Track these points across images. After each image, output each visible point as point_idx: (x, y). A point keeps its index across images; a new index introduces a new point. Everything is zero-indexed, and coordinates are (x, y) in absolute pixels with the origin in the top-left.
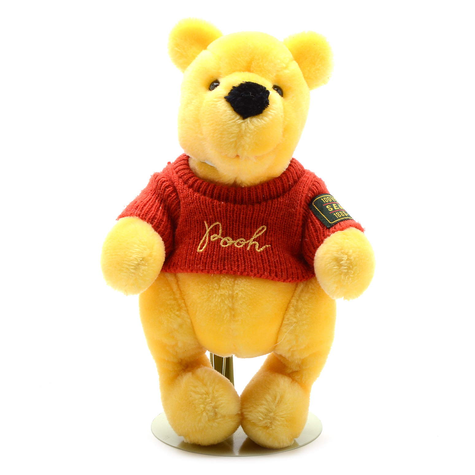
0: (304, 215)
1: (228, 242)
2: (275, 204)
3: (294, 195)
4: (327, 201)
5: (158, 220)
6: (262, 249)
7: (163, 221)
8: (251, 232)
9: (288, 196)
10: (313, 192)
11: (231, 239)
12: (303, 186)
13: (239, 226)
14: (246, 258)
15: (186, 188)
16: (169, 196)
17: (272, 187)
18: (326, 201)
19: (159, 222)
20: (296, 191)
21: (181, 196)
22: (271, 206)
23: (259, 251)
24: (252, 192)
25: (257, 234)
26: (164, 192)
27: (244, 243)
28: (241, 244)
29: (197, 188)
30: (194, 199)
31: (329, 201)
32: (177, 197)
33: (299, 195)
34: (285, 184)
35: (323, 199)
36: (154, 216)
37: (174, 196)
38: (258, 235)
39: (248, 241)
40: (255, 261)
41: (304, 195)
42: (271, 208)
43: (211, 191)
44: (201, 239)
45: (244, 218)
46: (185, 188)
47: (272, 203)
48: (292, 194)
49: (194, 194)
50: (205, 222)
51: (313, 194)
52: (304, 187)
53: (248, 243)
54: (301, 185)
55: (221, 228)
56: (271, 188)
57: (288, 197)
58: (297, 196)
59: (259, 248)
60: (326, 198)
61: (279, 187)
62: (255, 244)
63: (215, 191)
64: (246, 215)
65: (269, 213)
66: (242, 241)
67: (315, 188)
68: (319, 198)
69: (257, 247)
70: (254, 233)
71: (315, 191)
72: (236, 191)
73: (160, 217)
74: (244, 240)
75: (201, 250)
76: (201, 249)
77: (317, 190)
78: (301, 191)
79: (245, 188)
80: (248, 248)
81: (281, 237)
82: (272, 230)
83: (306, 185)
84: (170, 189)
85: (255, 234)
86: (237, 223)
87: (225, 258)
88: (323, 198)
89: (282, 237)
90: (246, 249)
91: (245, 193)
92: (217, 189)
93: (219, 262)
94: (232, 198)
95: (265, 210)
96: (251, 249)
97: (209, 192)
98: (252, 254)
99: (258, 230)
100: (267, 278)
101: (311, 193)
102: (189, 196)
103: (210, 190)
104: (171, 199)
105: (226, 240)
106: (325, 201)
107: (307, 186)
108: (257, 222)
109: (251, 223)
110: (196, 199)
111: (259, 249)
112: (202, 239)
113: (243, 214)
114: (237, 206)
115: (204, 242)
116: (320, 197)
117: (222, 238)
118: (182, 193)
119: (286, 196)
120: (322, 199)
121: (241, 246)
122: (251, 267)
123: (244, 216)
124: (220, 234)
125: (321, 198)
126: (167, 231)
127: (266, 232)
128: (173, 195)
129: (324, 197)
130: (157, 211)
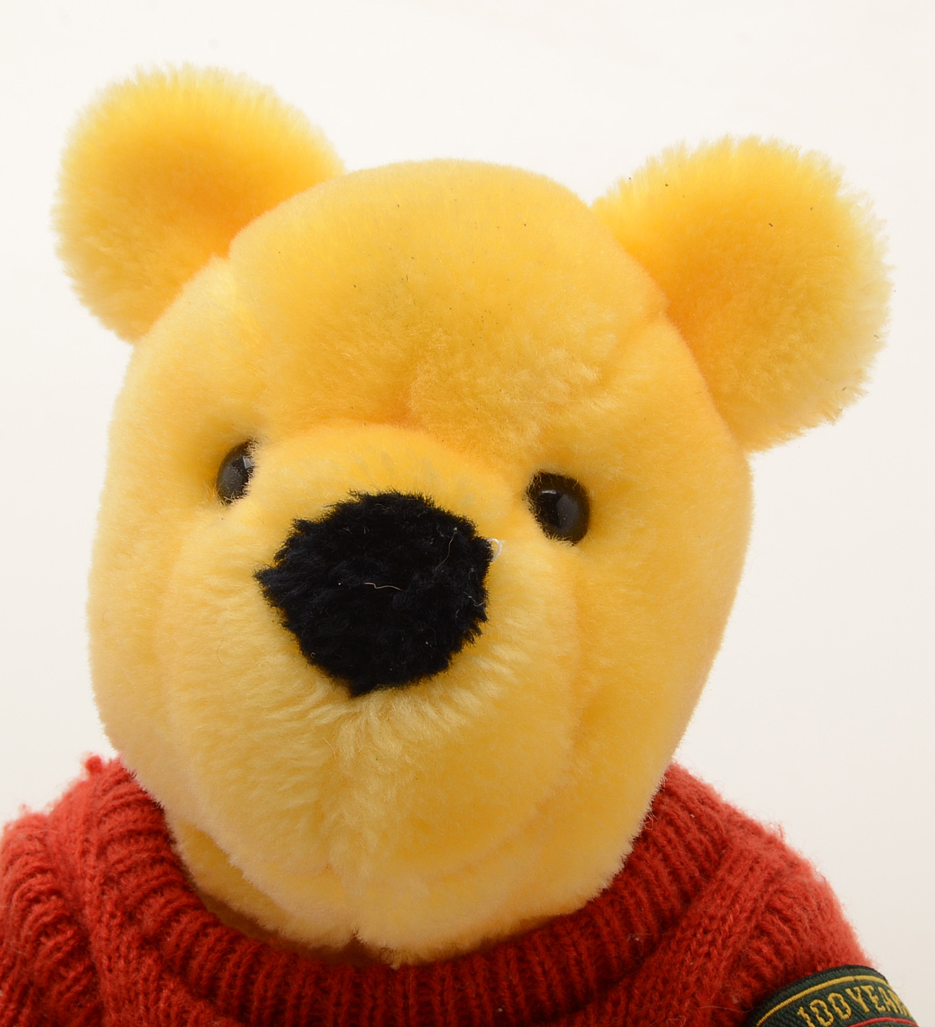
3: (656, 997)
4: (826, 1019)
9: (627, 1009)
10: (759, 976)
12: (705, 949)
15: (129, 948)
16: (53, 976)
17: (541, 964)
20: (665, 982)
21: (106, 986)
24: (441, 994)
26: (34, 954)
29: (180, 953)
30: (157, 1017)
31: (836, 1015)
32: (91, 989)
33: (681, 1002)
34: (611, 947)
35: (808, 1011)
37: (76, 980)
41: (707, 1006)
43: (239, 982)
46: (123, 949)
48: (644, 995)
49: (159, 989)
51: (755, 984)
52: (708, 955)
54: (694, 945)
56: (539, 970)
57: (627, 1013)
58: (669, 1006)
60: (822, 1003)
61: (579, 962)
63: (257, 988)
67: (766, 950)
68: (786, 1002)
71: (767, 971)
77: (776, 962)
78: (692, 979)
79: (405, 967)
83: (720, 941)
84: (60, 938)
88: (805, 1003)
91: (406, 997)
92: (268, 976)
94: (340, 1021)
97: (230, 986)
101: (745, 985)
102: (137, 994)
103: (234, 976)
104: (61, 994)
106: (814, 1021)
107: (724, 946)
110: (168, 1016)
116: (790, 1000)
118: (110, 970)
119: (616, 1004)
120: (801, 1011)
125: (796, 1004)
128: (72, 974)
129: (813, 996)
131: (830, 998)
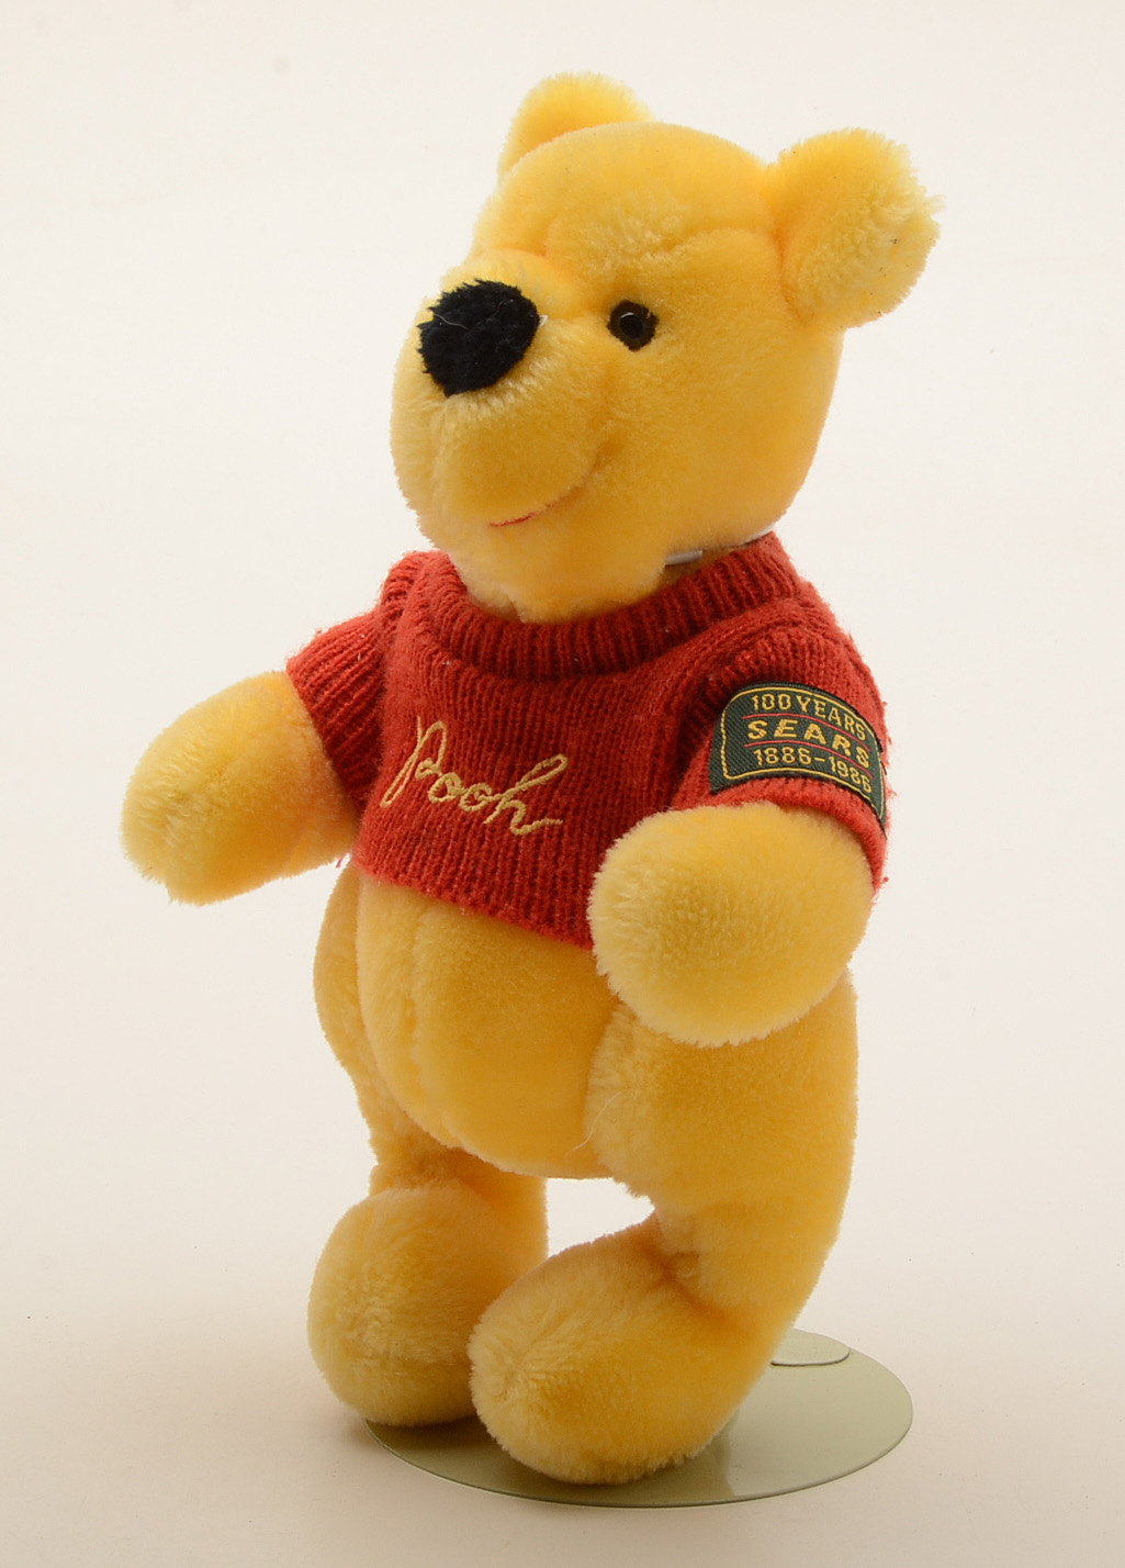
1: (449, 789)
2: (596, 691)
6: (528, 828)
8: (511, 770)
9: (647, 672)
10: (738, 671)
11: (458, 782)
12: (707, 644)
13: (481, 745)
14: (468, 847)
17: (602, 633)
20: (674, 660)
22: (585, 695)
23: (518, 832)
24: (542, 643)
25: (530, 779)
27: (484, 801)
28: (476, 803)
29: (434, 608)
33: (676, 672)
34: (651, 632)
37: (394, 628)
38: (534, 782)
39: (497, 796)
40: (491, 863)
42: (582, 702)
43: (449, 624)
45: (499, 719)
47: (589, 687)
48: (659, 667)
50: (419, 718)
51: (735, 676)
52: (705, 648)
53: (496, 803)
54: (701, 642)
55: (444, 740)
56: (601, 638)
57: (646, 676)
59: (523, 823)
60: (772, 696)
61: (627, 639)
62: (514, 810)
63: (455, 627)
64: (507, 711)
65: (574, 715)
66: (482, 792)
67: (749, 657)
69: (516, 819)
70: (522, 774)
74: (489, 791)
75: (390, 802)
76: (388, 800)
77: (753, 666)
78: (689, 659)
80: (490, 819)
81: (605, 803)
82: (580, 775)
85: (525, 778)
86: (479, 735)
87: (420, 835)
88: (760, 694)
89: (609, 801)
90: (481, 820)
92: (461, 620)
93: (404, 847)
94: (488, 651)
95: (564, 706)
97: (445, 626)
98: (491, 837)
99: (538, 767)
100: (515, 920)
101: (727, 674)
103: (448, 620)
105: (448, 782)
108: (540, 741)
109: (519, 741)
111: (519, 826)
112: (403, 767)
113: (497, 708)
114: (486, 681)
115: (402, 779)
117: (440, 774)
120: (755, 698)
121: (478, 807)
122: (472, 879)
123: (499, 713)
124: (439, 762)
125: (755, 694)
127: (561, 775)
128: (392, 624)
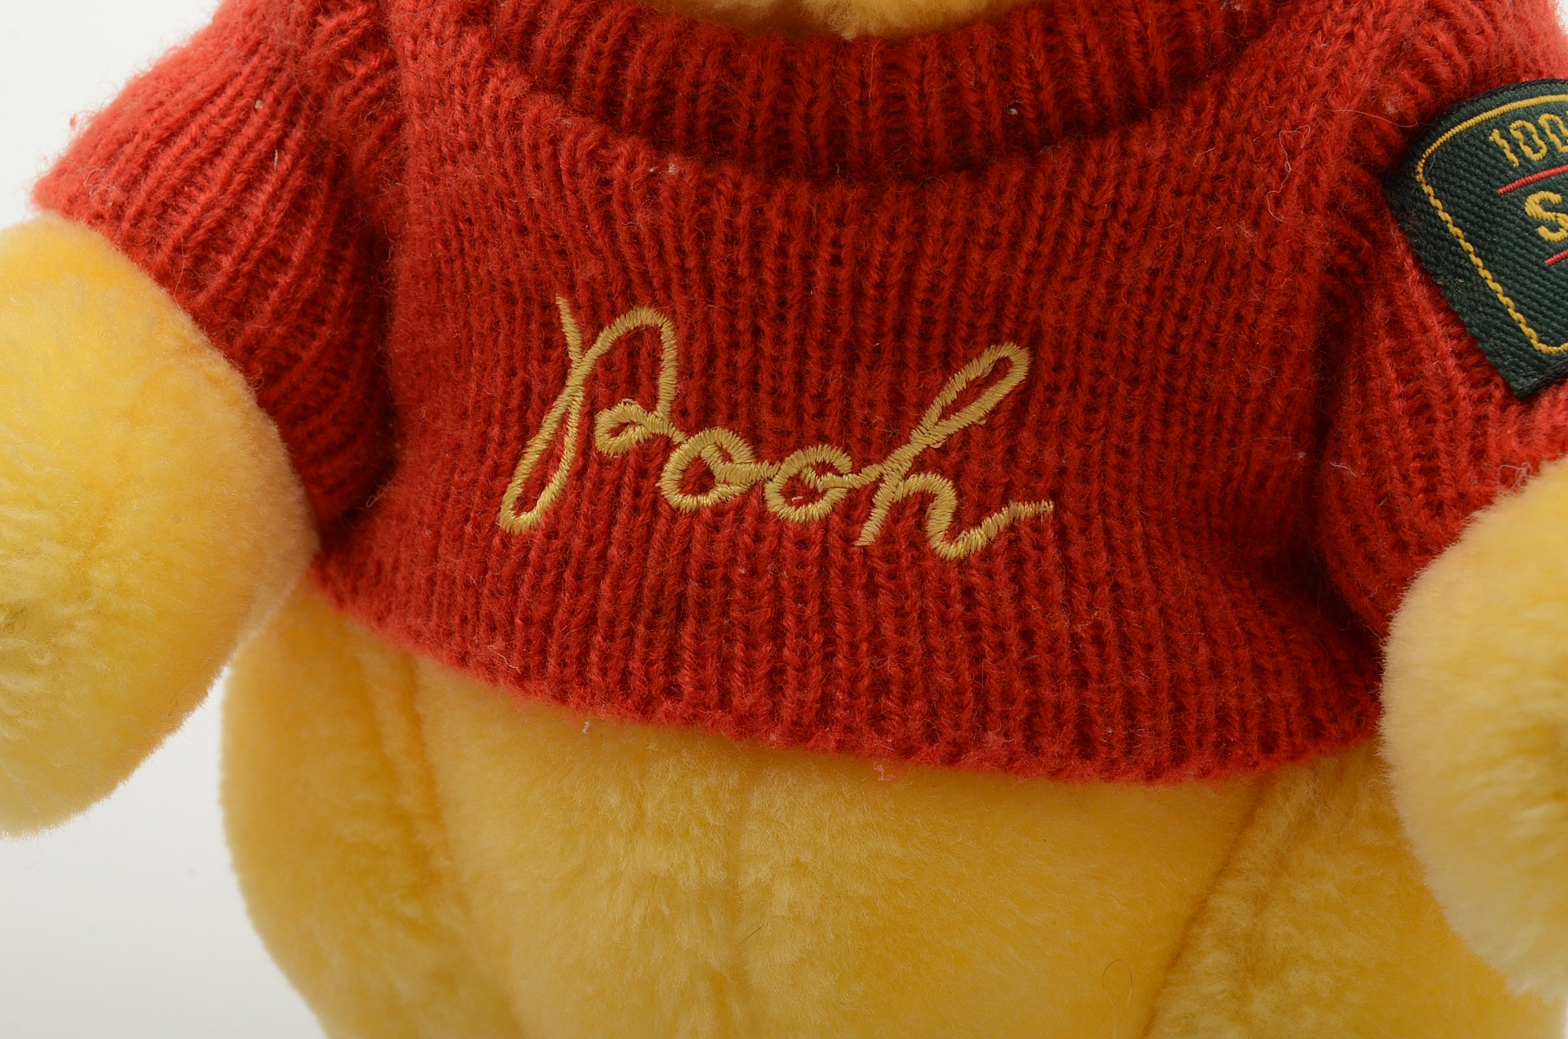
0: (1343, 259)
1: (719, 469)
2: (1097, 183)
3: (1264, 100)
4: (1536, 150)
5: (244, 258)
6: (977, 537)
7: (285, 261)
8: (897, 400)
9: (1215, 116)
10: (1430, 78)
11: (741, 450)
12: (1347, 27)
13: (801, 355)
14: (839, 611)
15: (443, 22)
16: (334, 73)
17: (1082, 37)
18: (1527, 151)
19: (252, 276)
20: (1280, 75)
21: (410, 80)
22: (1069, 197)
23: (953, 551)
24: (920, 82)
25: (945, 414)
26: (308, 42)
27: (835, 487)
28: (813, 495)
29: (519, 25)
30: (480, 120)
31: (1551, 146)
32: (389, 93)
33: (1304, 107)
34: (1195, 17)
35: (1506, 136)
36: (222, 224)
37: (368, 79)
38: (957, 423)
39: (870, 473)
40: (913, 640)
41: (1344, 110)
42: (1068, 212)
43: (604, 64)
44: (527, 433)
45: (843, 288)
46: (435, 25)
47: (1079, 164)
48: (1243, 95)
49: (483, 81)
50: (562, 303)
51: (1423, 90)
52: (1350, 37)
53: (875, 487)
54: (1328, 23)
55: (669, 355)
56: (1078, 47)
57: (1216, 123)
58: (1284, 113)
59: (958, 526)
60: (1530, 127)
61: (1142, 41)
62: (924, 500)
63: (633, 71)
64: (863, 264)
65: (1046, 250)
66: (823, 468)
67: (1443, 38)
68: (1471, 122)
69: (940, 519)
70: (923, 406)
71: (1443, 71)
72: (787, 69)
73: (260, 232)
74: (843, 462)
75: (527, 518)
76: (525, 503)
77: (1458, 57)
78: (1323, 70)
79: (864, 39)
80: (869, 532)
81: (1144, 440)
82: (1074, 385)
83: (1370, 18)
84: (345, 17)
85: (935, 411)
86: (789, 333)
87: (681, 597)
88: (1502, 124)
89: (1155, 435)
90: (848, 539)
91: (864, 85)
92: (650, 51)
93: (641, 629)
94: (758, 121)
95: (1018, 232)
96: (887, 536)
97: (592, 69)
98: (891, 576)
99: (959, 382)
100: (1009, 764)
101: (1407, 89)
102: (451, 88)
103: (598, 54)
104: (345, 100)
105: (710, 454)
106: (1516, 150)
107: (1376, 26)
108: (952, 321)
109: (900, 331)
110: (495, 117)
111: (953, 534)
112: (539, 426)
113: (836, 260)
114: (789, 198)
115: (551, 458)
116: (1478, 119)
117: (678, 437)
118: (415, 58)
119: (1198, 110)
120: (1495, 136)
121: (817, 509)
122: (881, 685)
123: (843, 274)
124: (663, 407)
125: (1489, 125)
126: (313, 336)
127: (1022, 394)
128: (361, 71)
129: (1515, 116)
130: (249, 186)
131: (1543, 120)
